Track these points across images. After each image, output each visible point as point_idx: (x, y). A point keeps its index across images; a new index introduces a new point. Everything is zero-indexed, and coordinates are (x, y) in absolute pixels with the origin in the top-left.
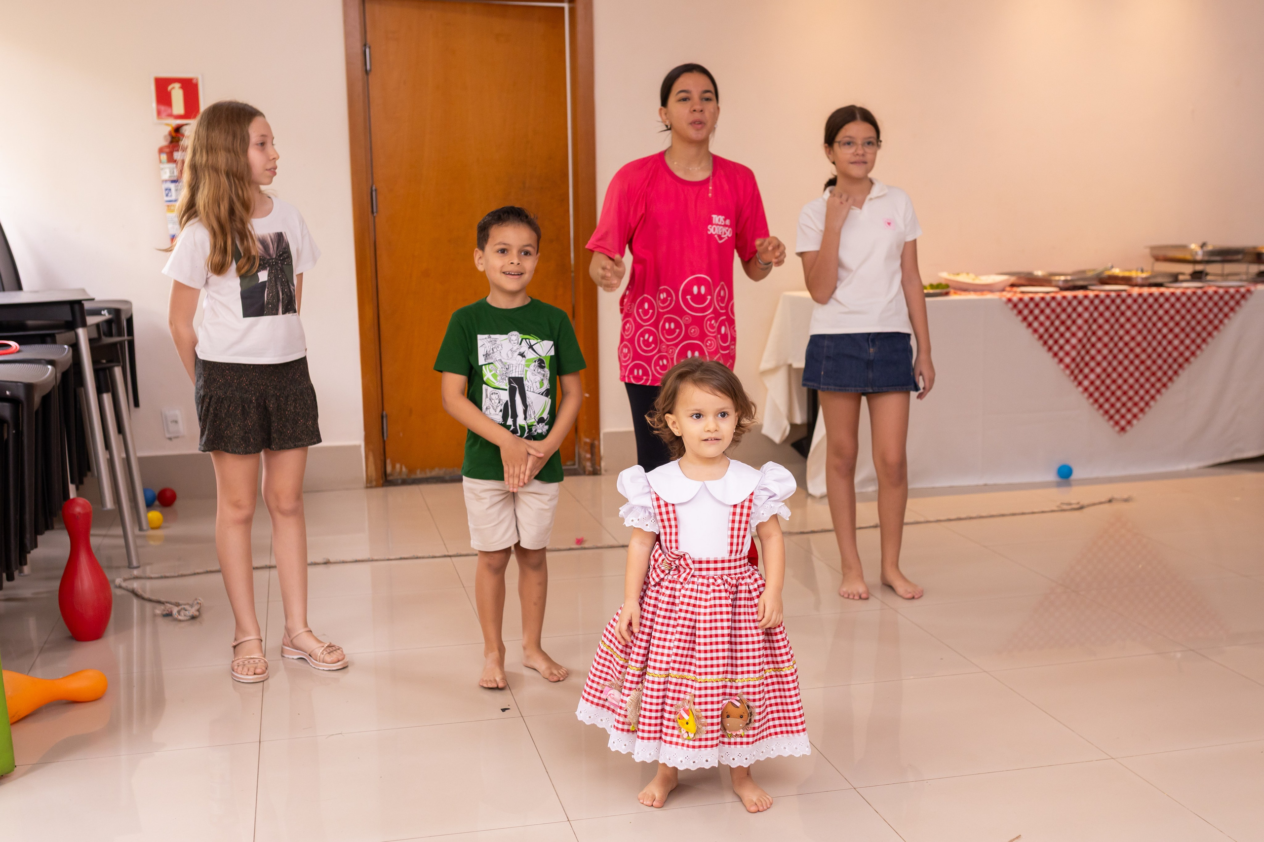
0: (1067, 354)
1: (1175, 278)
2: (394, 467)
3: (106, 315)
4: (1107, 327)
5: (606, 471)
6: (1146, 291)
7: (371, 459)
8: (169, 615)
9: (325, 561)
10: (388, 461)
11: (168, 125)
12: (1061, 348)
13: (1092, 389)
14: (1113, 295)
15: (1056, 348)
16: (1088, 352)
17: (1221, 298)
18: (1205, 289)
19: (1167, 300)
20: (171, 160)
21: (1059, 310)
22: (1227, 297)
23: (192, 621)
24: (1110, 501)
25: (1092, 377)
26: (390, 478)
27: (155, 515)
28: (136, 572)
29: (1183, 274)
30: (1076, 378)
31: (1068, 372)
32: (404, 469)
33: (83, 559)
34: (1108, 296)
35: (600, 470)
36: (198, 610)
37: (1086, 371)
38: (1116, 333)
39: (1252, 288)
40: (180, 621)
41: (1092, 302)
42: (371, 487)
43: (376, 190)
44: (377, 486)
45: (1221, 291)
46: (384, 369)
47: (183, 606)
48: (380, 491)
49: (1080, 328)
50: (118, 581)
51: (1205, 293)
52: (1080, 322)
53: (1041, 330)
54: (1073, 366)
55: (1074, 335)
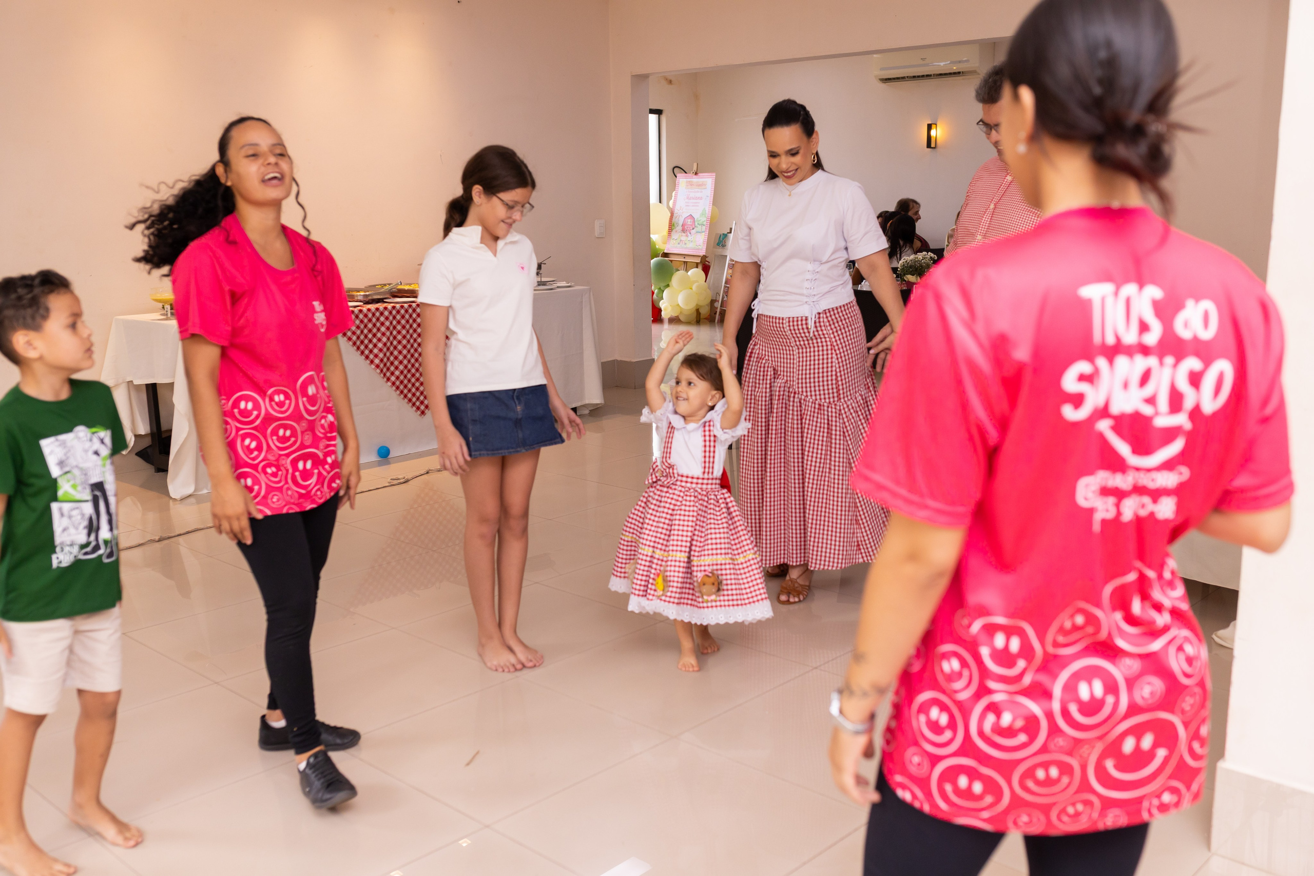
0: (376, 356)
4: (404, 332)
12: (371, 351)
13: (398, 383)
14: (406, 306)
15: (367, 352)
16: (392, 353)
21: (366, 321)
24: (427, 473)
25: (397, 373)
30: (385, 375)
31: (378, 371)
37: (392, 368)
38: (411, 336)
41: (391, 313)
49: (384, 334)
52: (383, 329)
53: (354, 338)
54: (382, 366)
55: (379, 340)
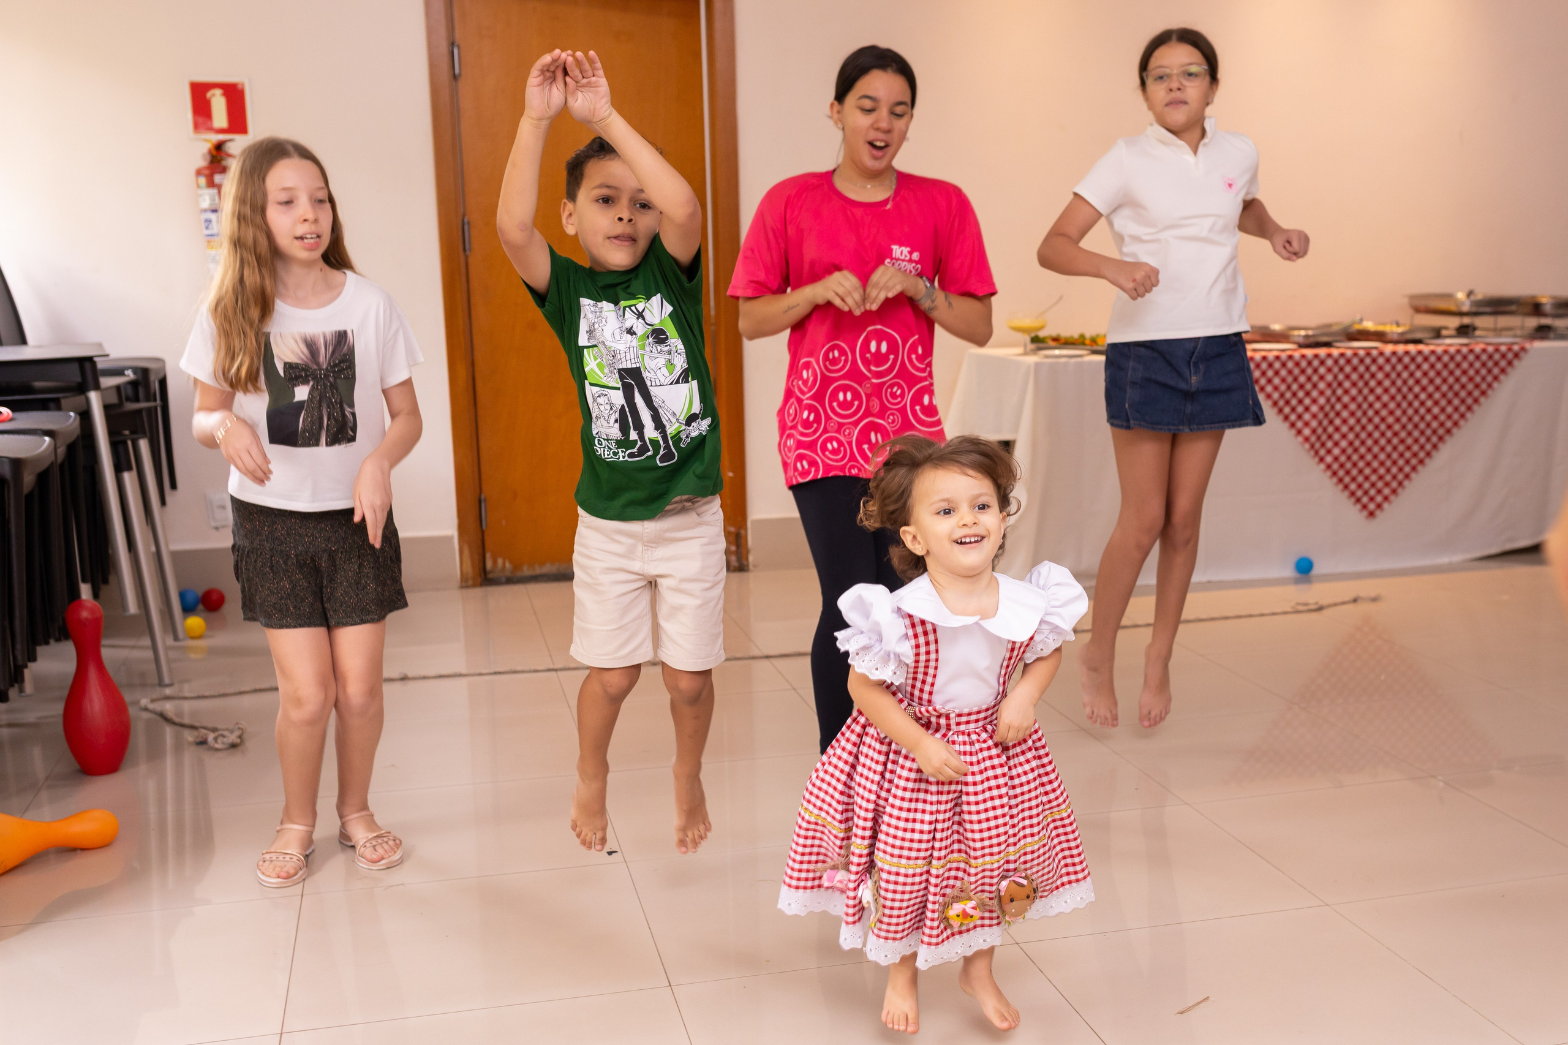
0: (1307, 424)
1: (1437, 333)
2: (495, 562)
3: (130, 375)
4: (1354, 392)
5: (755, 566)
6: (1401, 348)
7: (466, 552)
8: (203, 743)
9: (401, 676)
10: (488, 555)
11: (207, 141)
12: (1300, 417)
13: (1335, 466)
14: (1362, 353)
15: (1293, 417)
16: (1331, 422)
17: (1490, 357)
18: (1471, 347)
19: (1426, 359)
20: (211, 184)
21: (1296, 371)
22: (1497, 357)
23: (232, 750)
24: (1355, 601)
25: (1336, 451)
26: (490, 576)
27: (195, 622)
28: (168, 691)
29: (1446, 328)
30: (1317, 453)
31: (1307, 446)
32: (508, 565)
33: (93, 675)
34: (1355, 354)
35: (748, 566)
36: (240, 737)
37: (1329, 444)
38: (1365, 399)
39: (1528, 345)
40: (217, 750)
41: (1336, 362)
42: (467, 587)
43: (469, 223)
44: (474, 586)
45: (1490, 349)
46: (482, 442)
47: (220, 732)
48: (479, 592)
49: (1322, 393)
50: (144, 702)
51: (1471, 351)
52: (1322, 385)
53: (1276, 396)
54: (1313, 439)
55: (1314, 401)
